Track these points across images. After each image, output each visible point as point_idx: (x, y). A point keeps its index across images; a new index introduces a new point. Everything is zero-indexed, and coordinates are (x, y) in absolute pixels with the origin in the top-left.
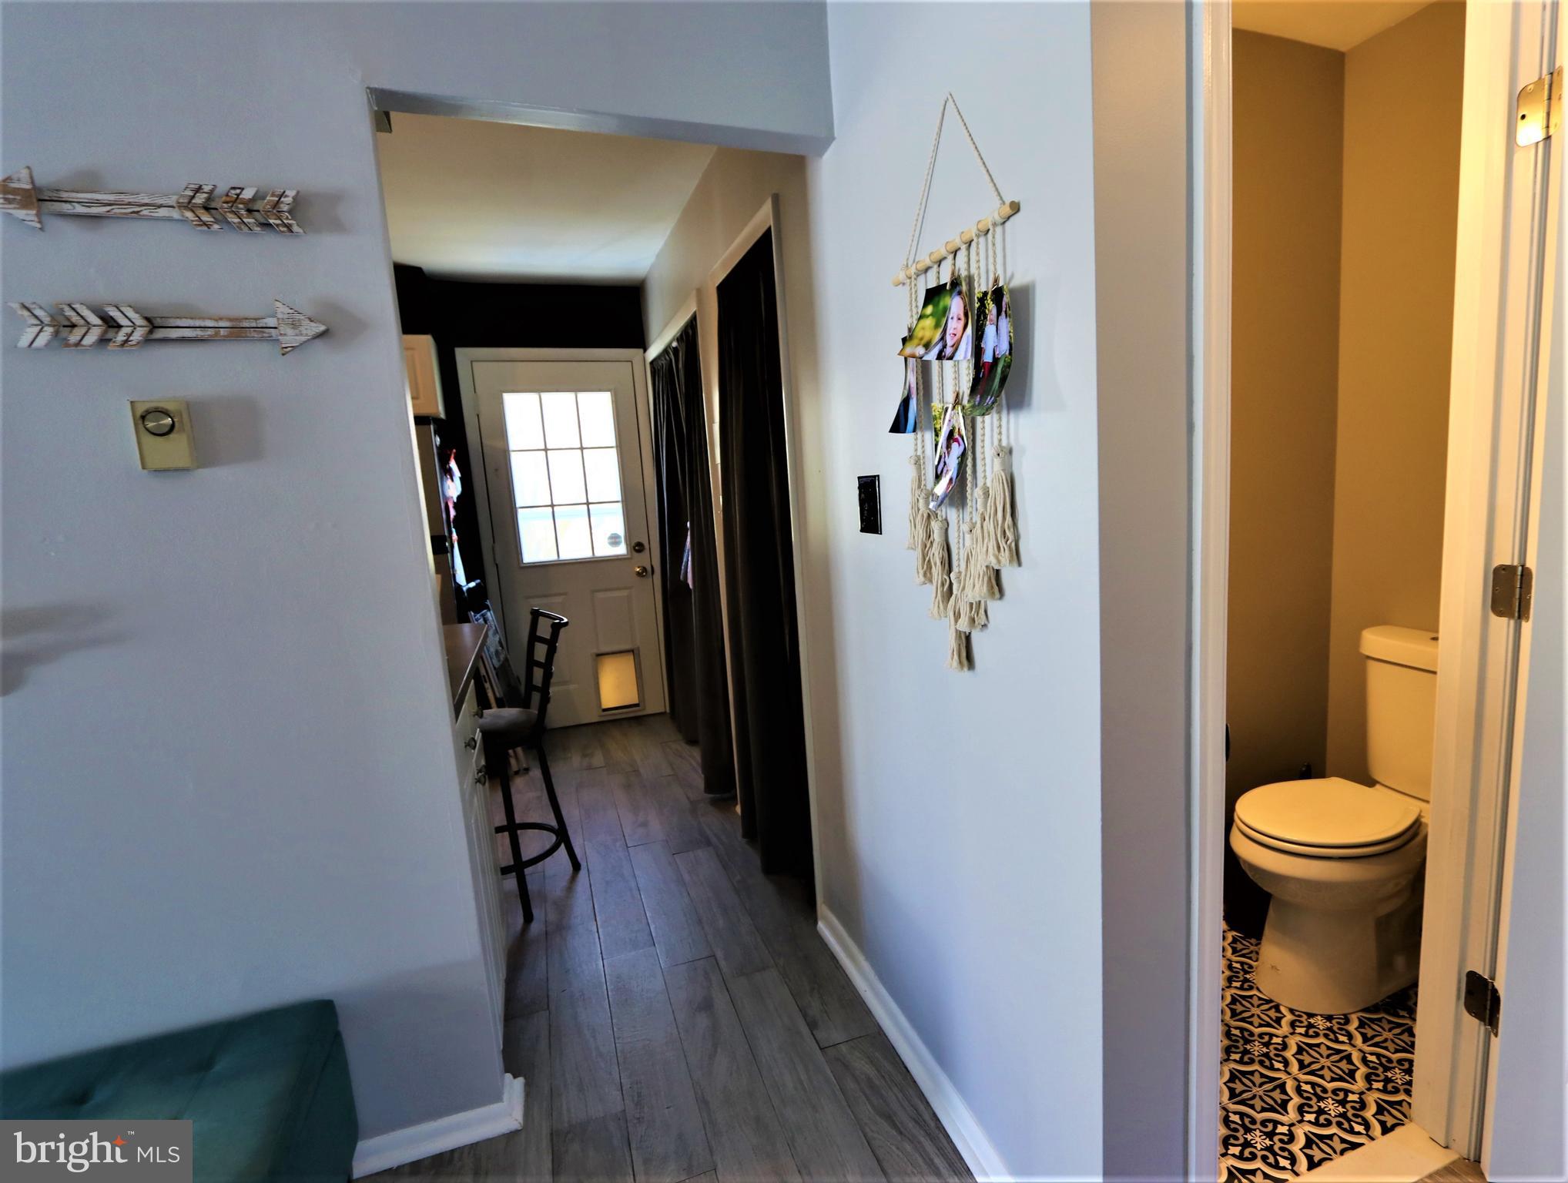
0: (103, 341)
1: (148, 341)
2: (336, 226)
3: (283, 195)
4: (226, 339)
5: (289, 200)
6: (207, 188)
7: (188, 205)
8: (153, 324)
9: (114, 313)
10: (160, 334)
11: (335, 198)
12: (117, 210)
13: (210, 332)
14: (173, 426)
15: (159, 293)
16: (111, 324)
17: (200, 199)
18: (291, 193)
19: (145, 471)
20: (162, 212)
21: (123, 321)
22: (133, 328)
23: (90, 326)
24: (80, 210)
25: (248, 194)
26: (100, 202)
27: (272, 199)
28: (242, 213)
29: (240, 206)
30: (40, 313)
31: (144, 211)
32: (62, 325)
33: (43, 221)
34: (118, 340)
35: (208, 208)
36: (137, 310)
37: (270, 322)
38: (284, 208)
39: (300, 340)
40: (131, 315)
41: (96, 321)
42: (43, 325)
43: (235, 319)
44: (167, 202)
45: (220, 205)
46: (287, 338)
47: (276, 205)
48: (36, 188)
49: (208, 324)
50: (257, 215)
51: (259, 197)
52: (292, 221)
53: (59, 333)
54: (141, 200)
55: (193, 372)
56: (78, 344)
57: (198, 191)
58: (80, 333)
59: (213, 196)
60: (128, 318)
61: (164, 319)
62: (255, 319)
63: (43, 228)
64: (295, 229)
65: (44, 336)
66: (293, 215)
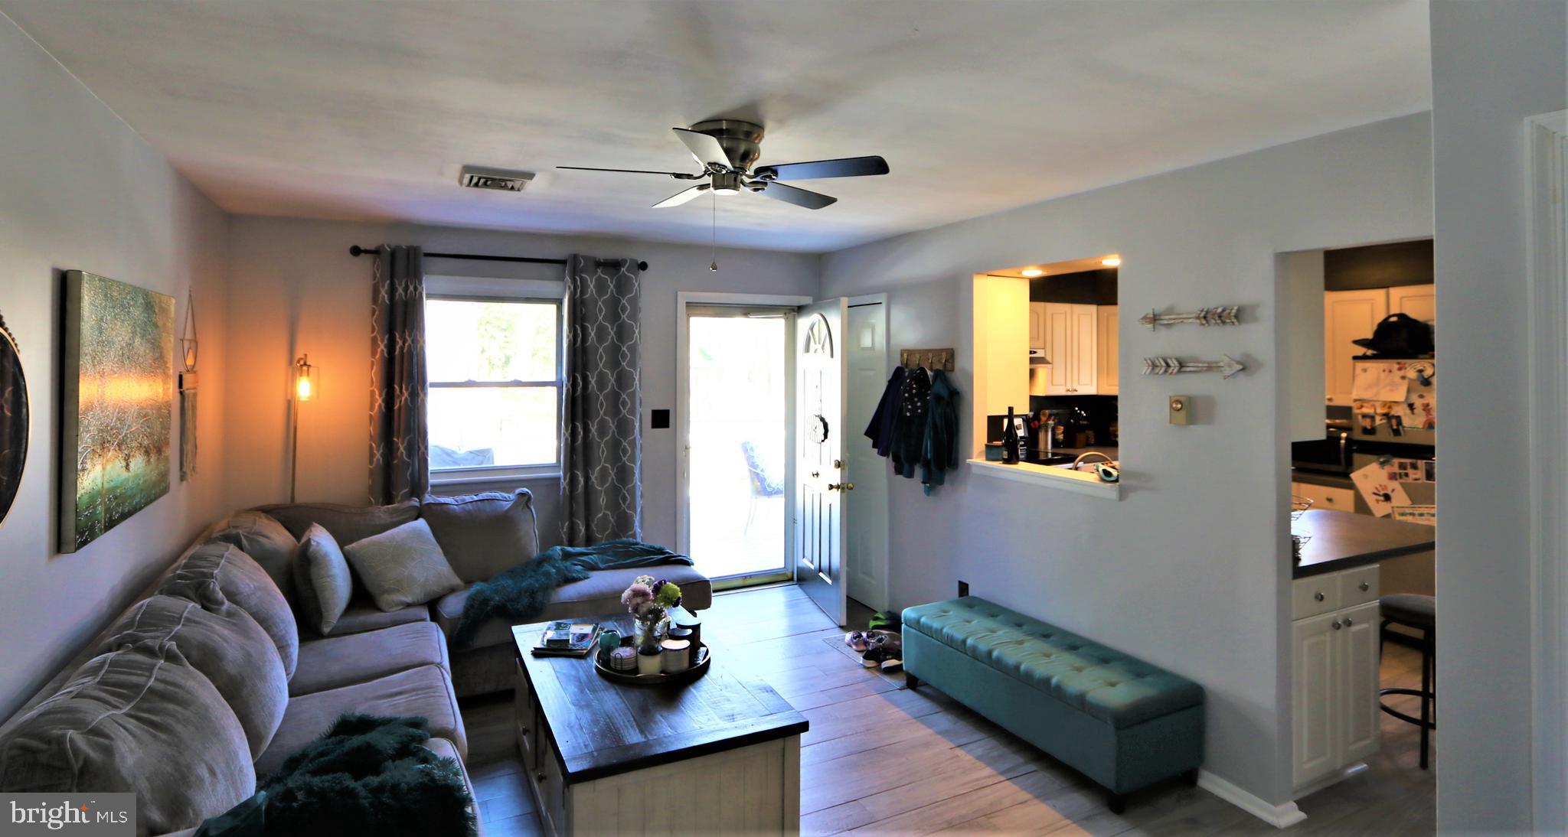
0: (1166, 371)
1: (1179, 371)
2: (1255, 319)
3: (1232, 309)
4: (1206, 370)
5: (1234, 311)
6: (1205, 310)
7: (1198, 318)
8: (1181, 365)
9: (1169, 361)
10: (1184, 369)
11: (1254, 307)
12: (1177, 321)
13: (1200, 369)
14: (1181, 409)
15: (1184, 352)
16: (1168, 365)
17: (1202, 315)
18: (1236, 308)
19: (1172, 425)
20: (1190, 320)
21: (1172, 365)
22: (1175, 367)
23: (1162, 366)
24: (1166, 322)
25: (1220, 310)
26: (1171, 319)
27: (1228, 311)
28: (1217, 318)
29: (1216, 315)
30: (1149, 362)
31: (1185, 321)
32: (1154, 366)
33: (1154, 328)
34: (1170, 371)
35: (1205, 317)
36: (1177, 359)
37: (1222, 364)
38: (1233, 314)
39: (1233, 372)
40: (1175, 362)
41: (1164, 364)
42: (1149, 366)
43: (1208, 363)
44: (1194, 315)
45: (1209, 316)
46: (1228, 371)
47: (1229, 313)
48: (1154, 315)
49: (1200, 365)
50: (1222, 318)
51: (1224, 310)
52: (1235, 321)
53: (1153, 369)
54: (1185, 316)
55: (1192, 385)
56: (1157, 374)
57: (1202, 311)
58: (1159, 368)
59: (1207, 312)
60: (1174, 363)
61: (1187, 362)
62: (1217, 363)
63: (1154, 331)
64: (1236, 323)
65: (1149, 370)
66: (1236, 316)
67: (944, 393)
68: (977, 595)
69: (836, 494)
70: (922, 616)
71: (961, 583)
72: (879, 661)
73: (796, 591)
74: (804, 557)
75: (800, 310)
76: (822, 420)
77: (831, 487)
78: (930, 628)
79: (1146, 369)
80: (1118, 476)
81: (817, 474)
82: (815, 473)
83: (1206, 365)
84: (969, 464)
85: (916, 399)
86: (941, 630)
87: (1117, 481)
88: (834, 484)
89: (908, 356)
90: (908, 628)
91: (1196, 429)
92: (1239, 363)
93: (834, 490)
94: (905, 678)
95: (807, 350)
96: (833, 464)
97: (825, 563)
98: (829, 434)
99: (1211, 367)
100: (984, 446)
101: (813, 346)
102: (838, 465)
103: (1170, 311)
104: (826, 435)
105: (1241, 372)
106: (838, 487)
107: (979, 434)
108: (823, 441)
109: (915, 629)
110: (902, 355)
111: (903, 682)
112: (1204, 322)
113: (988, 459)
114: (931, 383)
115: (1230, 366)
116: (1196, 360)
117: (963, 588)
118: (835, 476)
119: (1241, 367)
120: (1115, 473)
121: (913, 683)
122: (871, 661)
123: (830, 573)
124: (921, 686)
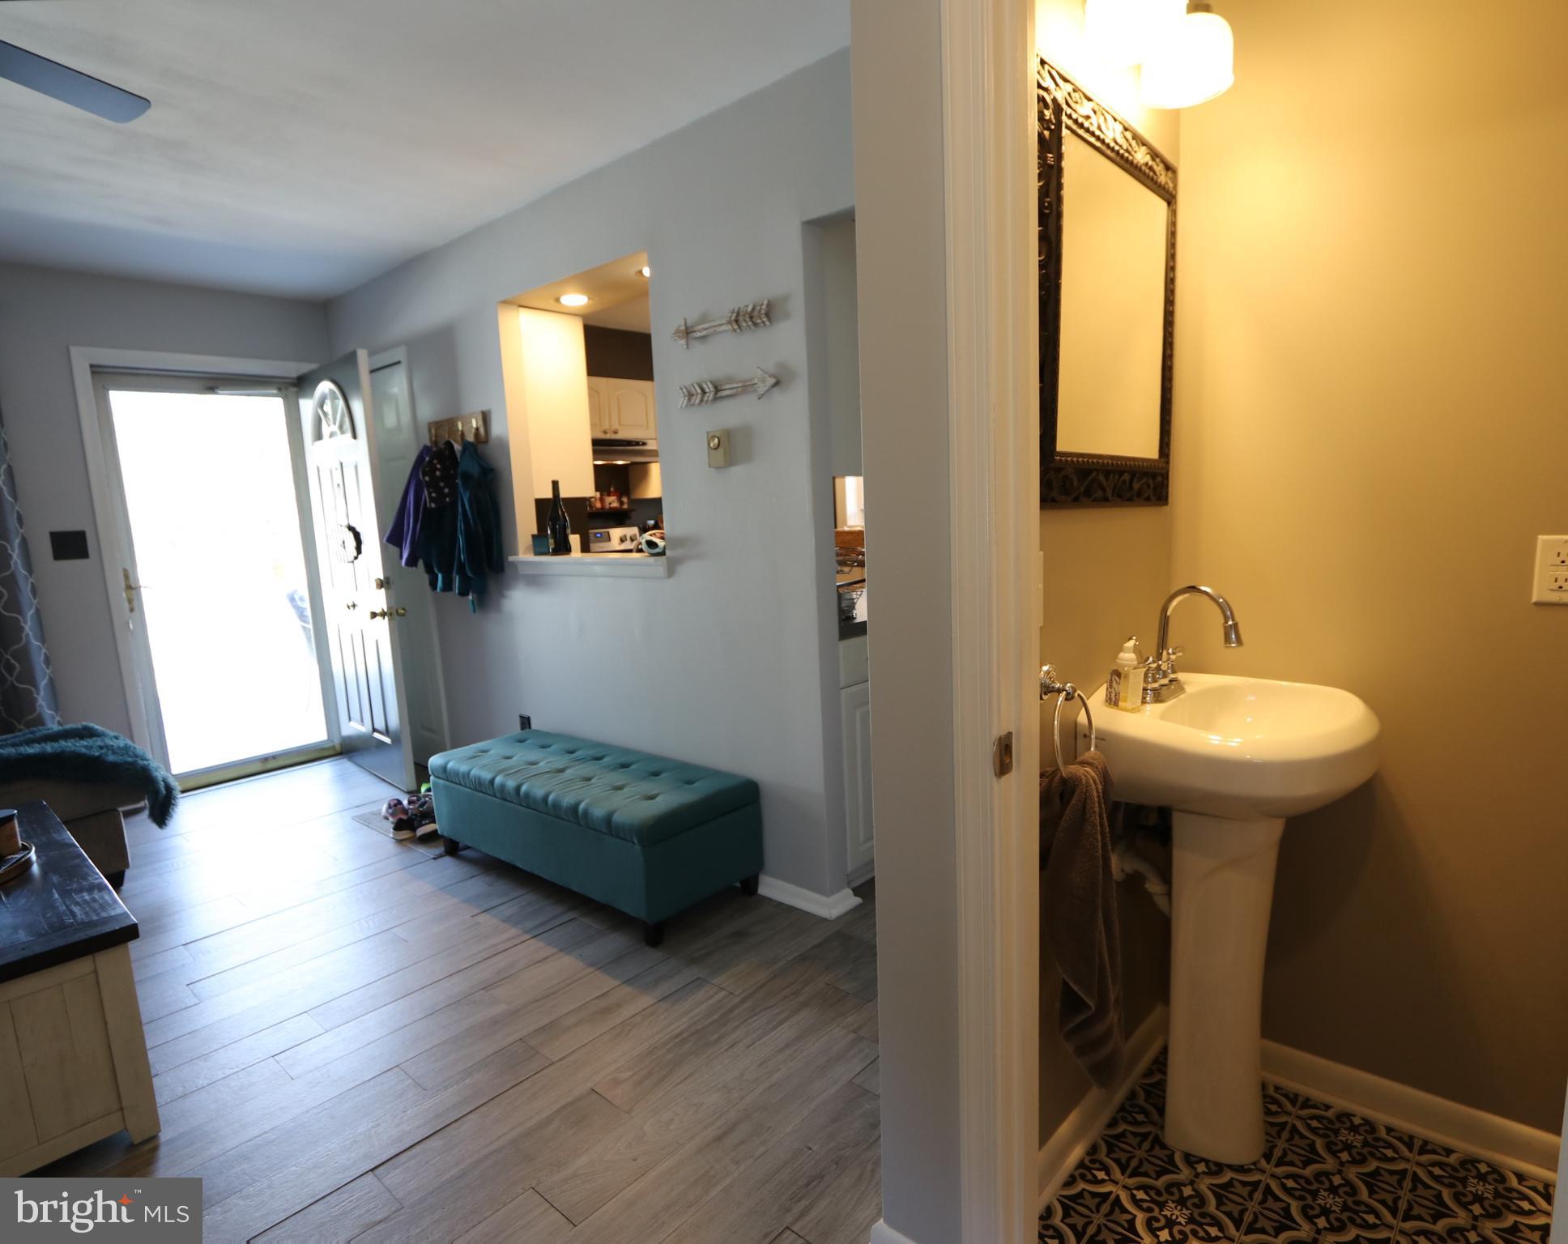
0: (702, 401)
1: (716, 399)
2: (787, 316)
3: (762, 305)
4: (742, 392)
5: (764, 307)
6: (736, 310)
7: (729, 323)
8: (717, 389)
9: (705, 386)
10: (719, 394)
11: (785, 298)
12: (709, 331)
13: (735, 391)
14: (719, 446)
15: (718, 372)
16: (704, 392)
17: (733, 318)
18: (765, 302)
19: (711, 469)
20: (723, 328)
21: (707, 390)
22: (710, 392)
23: (698, 394)
24: (699, 334)
25: (750, 309)
26: (705, 329)
27: (758, 308)
28: (748, 319)
29: (747, 316)
30: (685, 390)
31: (718, 329)
32: (690, 395)
33: (687, 344)
34: (706, 399)
35: (737, 321)
36: (712, 382)
37: (756, 381)
38: (763, 312)
39: (766, 388)
40: (710, 386)
41: (699, 391)
42: (685, 396)
43: (744, 382)
44: (724, 321)
45: (741, 318)
46: (762, 389)
47: (760, 311)
48: (687, 328)
49: (735, 386)
50: (754, 319)
51: (754, 309)
52: (765, 319)
53: (689, 400)
54: (717, 323)
55: (730, 414)
56: (694, 404)
57: (733, 312)
58: (694, 397)
59: (738, 314)
60: (709, 388)
61: (721, 385)
62: (751, 380)
63: (688, 348)
64: (767, 323)
65: (685, 401)
66: (767, 315)
67: (475, 470)
68: (536, 728)
69: (383, 624)
70: (449, 761)
71: (522, 717)
72: (414, 830)
73: (345, 764)
74: (350, 720)
75: (301, 385)
76: (351, 529)
77: (374, 615)
78: (456, 773)
79: (682, 401)
80: (665, 547)
81: (354, 606)
82: (350, 604)
83: (740, 385)
84: (513, 563)
85: (442, 484)
86: (469, 773)
87: (663, 553)
88: (378, 611)
89: (436, 430)
90: (437, 779)
91: (737, 471)
92: (772, 376)
93: (379, 618)
94: (442, 844)
95: (318, 436)
96: (374, 585)
97: (380, 724)
98: (363, 547)
99: (747, 387)
100: (530, 538)
101: (326, 429)
102: (381, 584)
103: (704, 318)
104: (359, 549)
105: (775, 389)
106: (383, 614)
107: (525, 522)
108: (356, 558)
109: (444, 779)
110: (430, 430)
111: (441, 850)
112: (736, 327)
113: (537, 553)
114: (459, 459)
115: (763, 380)
116: (730, 380)
117: (525, 722)
118: (379, 600)
119: (773, 381)
120: (661, 543)
121: (453, 849)
122: (405, 832)
123: (387, 732)
124: (461, 850)
